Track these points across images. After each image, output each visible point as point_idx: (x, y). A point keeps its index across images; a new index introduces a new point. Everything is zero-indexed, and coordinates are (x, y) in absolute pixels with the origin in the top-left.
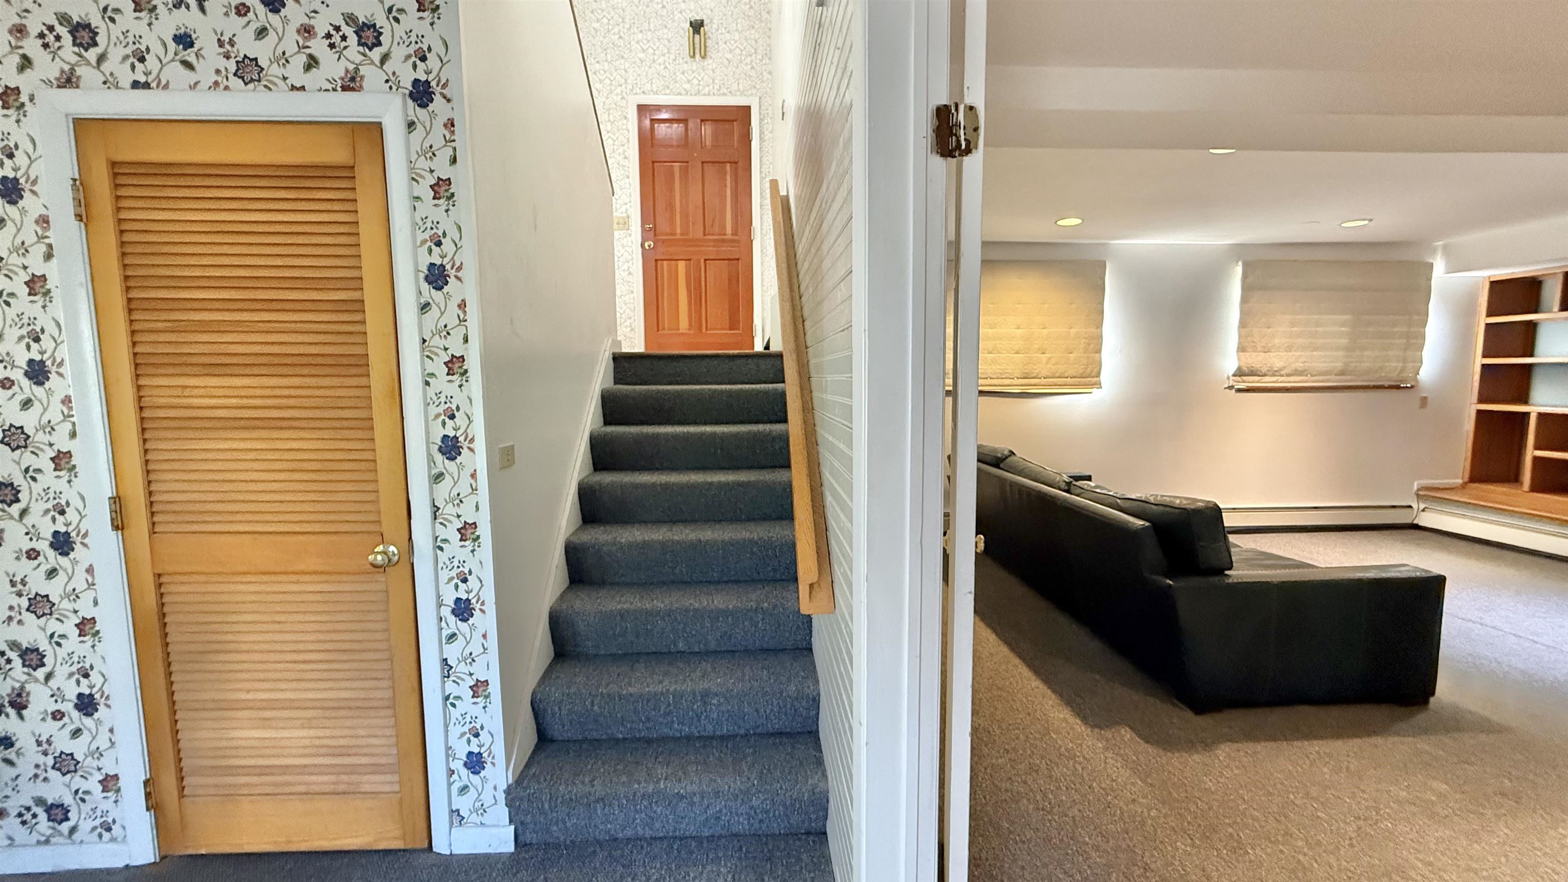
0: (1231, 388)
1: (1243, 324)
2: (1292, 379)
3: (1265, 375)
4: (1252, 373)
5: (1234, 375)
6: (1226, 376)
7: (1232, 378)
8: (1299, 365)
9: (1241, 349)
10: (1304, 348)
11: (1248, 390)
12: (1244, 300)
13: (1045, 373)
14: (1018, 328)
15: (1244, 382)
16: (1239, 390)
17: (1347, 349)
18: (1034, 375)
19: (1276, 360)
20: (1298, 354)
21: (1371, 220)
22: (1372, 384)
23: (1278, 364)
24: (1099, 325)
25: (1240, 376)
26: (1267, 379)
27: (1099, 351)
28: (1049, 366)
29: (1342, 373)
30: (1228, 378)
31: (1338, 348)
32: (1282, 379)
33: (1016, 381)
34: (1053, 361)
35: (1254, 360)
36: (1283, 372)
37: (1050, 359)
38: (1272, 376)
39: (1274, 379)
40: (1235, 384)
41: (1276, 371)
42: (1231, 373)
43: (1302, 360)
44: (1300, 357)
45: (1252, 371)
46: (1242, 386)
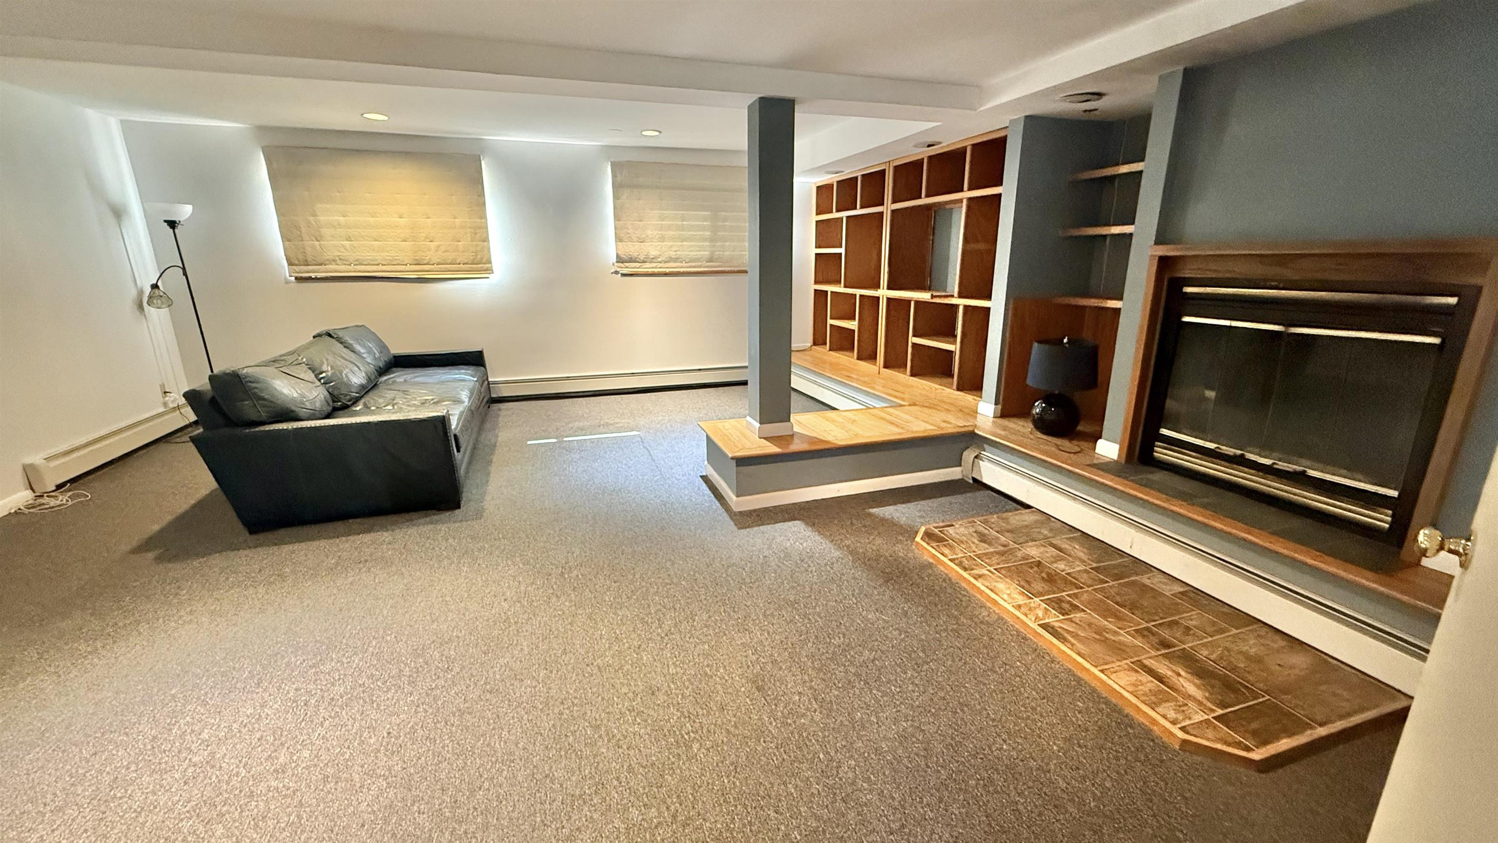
0: (616, 272)
1: (617, 218)
2: (669, 265)
3: (644, 262)
4: (632, 260)
5: (617, 262)
6: (611, 262)
7: (616, 264)
8: (672, 254)
9: (619, 239)
10: (673, 239)
11: (631, 275)
12: (616, 197)
13: (435, 260)
14: (401, 217)
15: (627, 267)
16: (624, 275)
17: (712, 240)
18: (425, 262)
19: (651, 249)
20: (672, 243)
21: (660, 132)
22: (736, 269)
23: (653, 253)
24: (483, 216)
25: (622, 263)
26: (647, 265)
27: (486, 240)
28: (439, 253)
29: (710, 260)
30: (613, 265)
31: (704, 239)
32: (660, 265)
33: (409, 267)
34: (443, 248)
35: (631, 249)
36: (660, 260)
37: (439, 246)
38: (651, 262)
39: (654, 265)
40: (618, 270)
41: (653, 258)
42: (615, 260)
43: (674, 249)
44: (671, 247)
45: (631, 258)
46: (625, 271)
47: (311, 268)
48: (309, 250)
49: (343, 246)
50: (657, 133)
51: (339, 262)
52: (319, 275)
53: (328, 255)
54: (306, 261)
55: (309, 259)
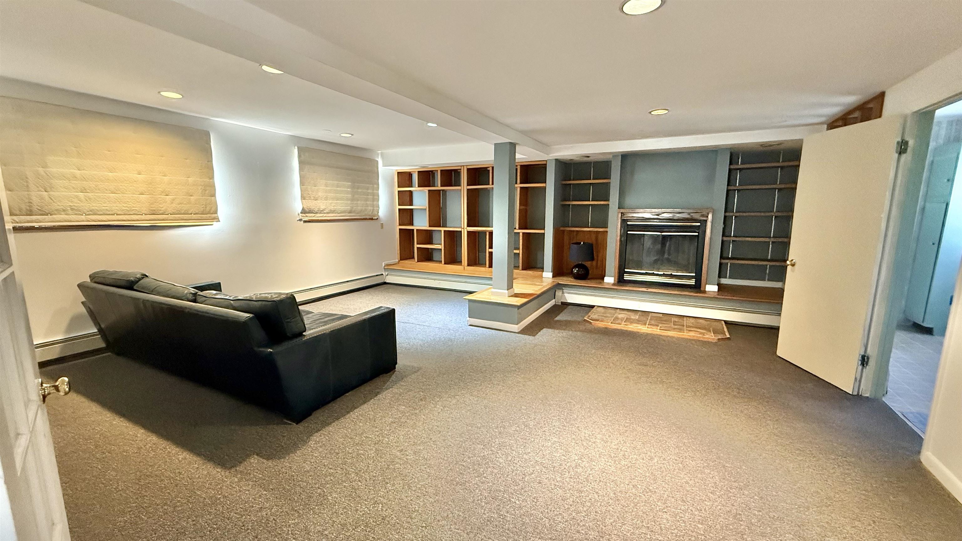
0: (300, 220)
1: (302, 183)
2: (330, 215)
3: (317, 213)
4: (310, 212)
5: (301, 213)
6: (297, 213)
7: (300, 214)
8: (332, 208)
9: (303, 198)
10: (333, 199)
11: (309, 221)
12: (301, 169)
13: (170, 210)
14: (139, 174)
15: (307, 217)
16: (305, 222)
17: (352, 200)
18: (161, 212)
19: (321, 205)
20: (331, 201)
21: (352, 135)
22: (363, 217)
23: (322, 207)
24: (212, 177)
25: (305, 213)
26: (318, 215)
27: (214, 195)
28: (174, 205)
29: (350, 212)
30: (299, 215)
31: (347, 200)
32: (325, 215)
33: (144, 217)
34: (177, 201)
35: (311, 204)
36: (325, 212)
37: (174, 200)
38: (320, 213)
39: (321, 215)
40: (302, 218)
41: (322, 211)
42: (300, 212)
43: (333, 205)
44: (331, 203)
45: (310, 210)
46: (306, 219)
47: (34, 218)
48: (35, 200)
49: (77, 197)
50: (351, 135)
51: (70, 212)
52: (43, 224)
53: (55, 206)
54: (31, 211)
55: (35, 208)
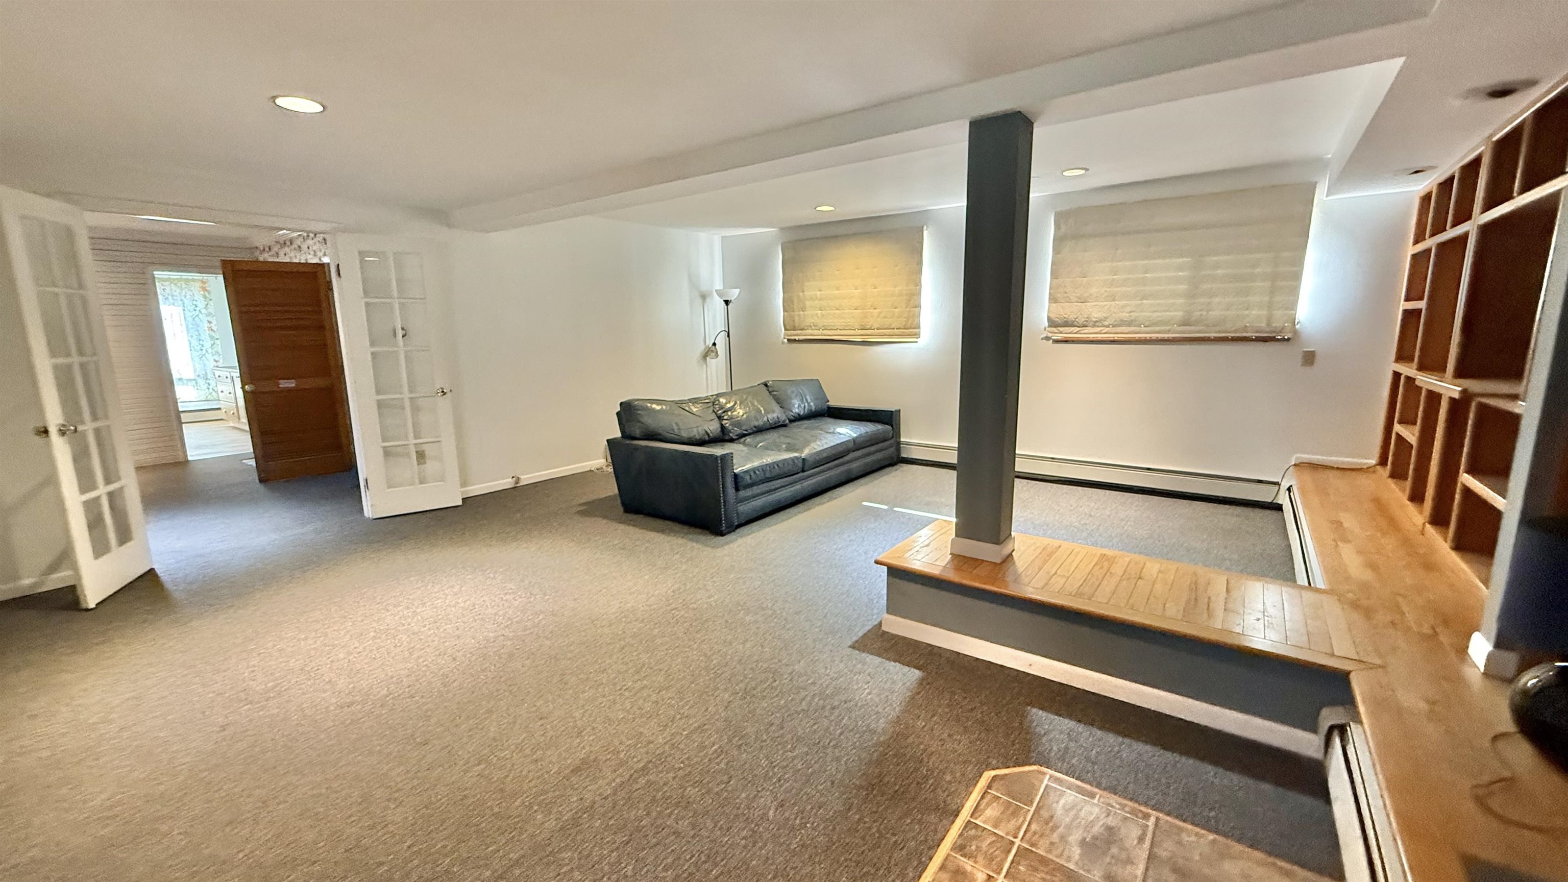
0: (1047, 338)
1: (1054, 274)
2: (1119, 329)
3: (1084, 326)
4: (1067, 324)
5: (1050, 326)
6: (1043, 327)
7: (1047, 329)
8: (1125, 315)
9: (1053, 299)
10: (1129, 297)
11: (1066, 341)
12: (1056, 251)
13: (876, 326)
15: (1061, 333)
16: (1054, 341)
18: (868, 327)
19: (1094, 311)
20: (1124, 302)
22: (1230, 335)
23: (1096, 315)
24: (918, 284)
25: (1053, 327)
26: (1089, 330)
27: (918, 306)
28: (879, 319)
29: (1185, 323)
30: (1045, 329)
31: (1175, 296)
32: (1106, 330)
33: (857, 332)
34: (882, 315)
35: (1068, 311)
36: (1106, 323)
38: (1094, 326)
39: (1098, 330)
40: (1050, 335)
41: (1096, 322)
42: (1047, 324)
43: (1128, 309)
44: (1124, 306)
45: (1066, 322)
46: (1059, 337)
47: (795, 332)
48: (797, 318)
49: (817, 314)
50: (1083, 172)
51: (813, 327)
52: (801, 338)
53: (809, 321)
54: (794, 326)
55: (797, 324)
